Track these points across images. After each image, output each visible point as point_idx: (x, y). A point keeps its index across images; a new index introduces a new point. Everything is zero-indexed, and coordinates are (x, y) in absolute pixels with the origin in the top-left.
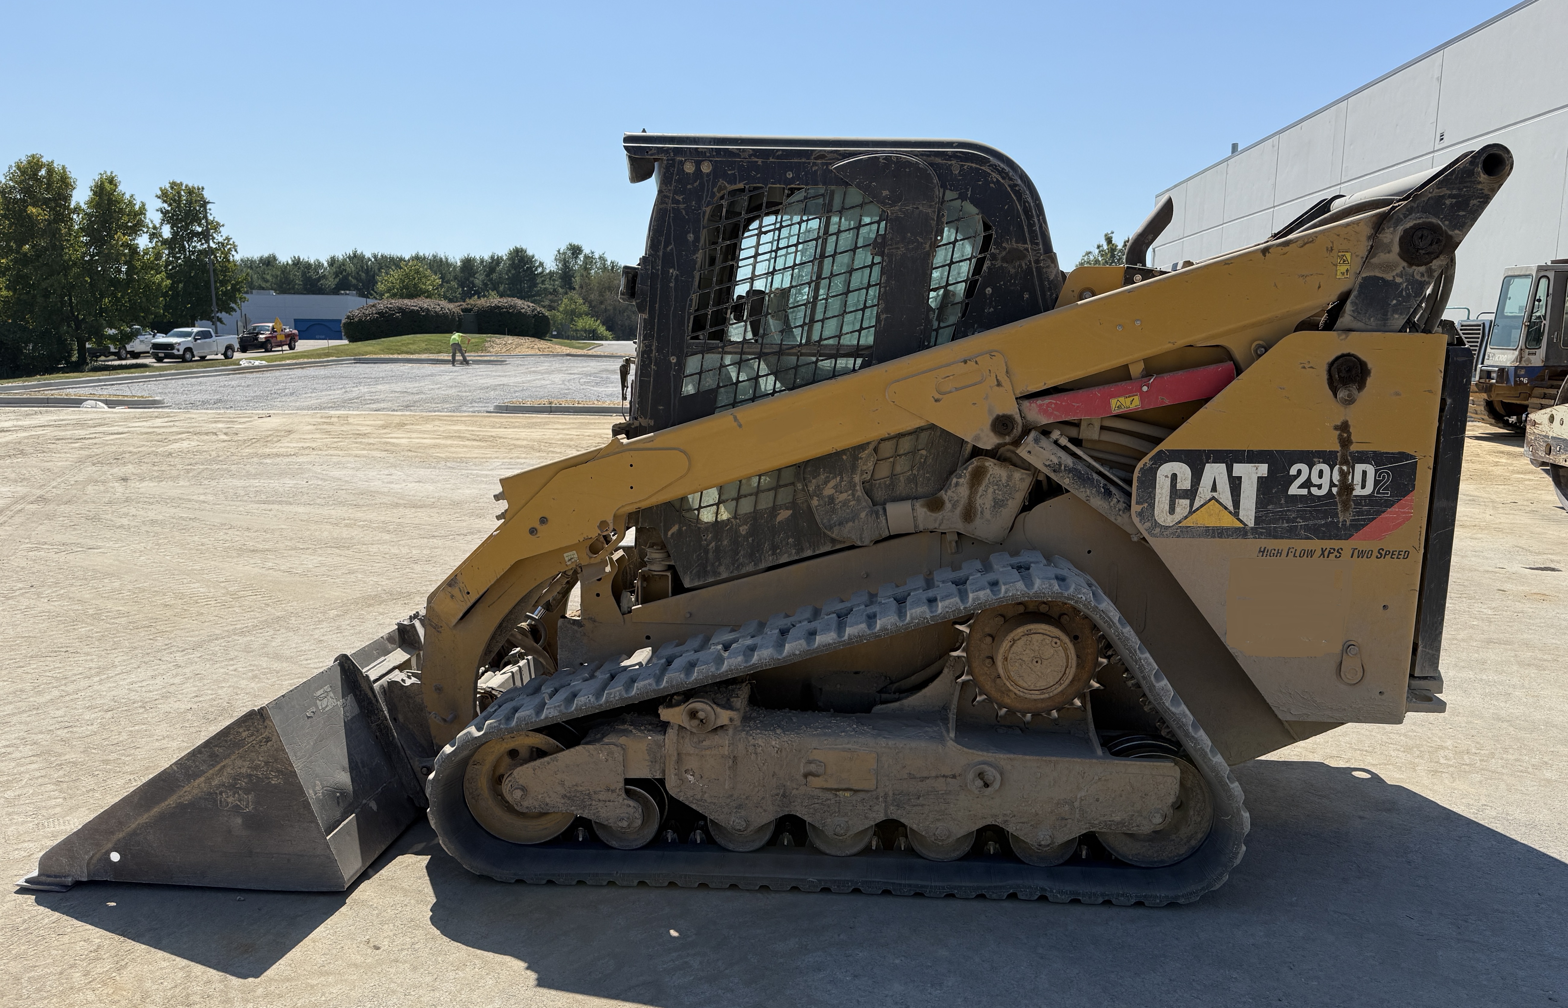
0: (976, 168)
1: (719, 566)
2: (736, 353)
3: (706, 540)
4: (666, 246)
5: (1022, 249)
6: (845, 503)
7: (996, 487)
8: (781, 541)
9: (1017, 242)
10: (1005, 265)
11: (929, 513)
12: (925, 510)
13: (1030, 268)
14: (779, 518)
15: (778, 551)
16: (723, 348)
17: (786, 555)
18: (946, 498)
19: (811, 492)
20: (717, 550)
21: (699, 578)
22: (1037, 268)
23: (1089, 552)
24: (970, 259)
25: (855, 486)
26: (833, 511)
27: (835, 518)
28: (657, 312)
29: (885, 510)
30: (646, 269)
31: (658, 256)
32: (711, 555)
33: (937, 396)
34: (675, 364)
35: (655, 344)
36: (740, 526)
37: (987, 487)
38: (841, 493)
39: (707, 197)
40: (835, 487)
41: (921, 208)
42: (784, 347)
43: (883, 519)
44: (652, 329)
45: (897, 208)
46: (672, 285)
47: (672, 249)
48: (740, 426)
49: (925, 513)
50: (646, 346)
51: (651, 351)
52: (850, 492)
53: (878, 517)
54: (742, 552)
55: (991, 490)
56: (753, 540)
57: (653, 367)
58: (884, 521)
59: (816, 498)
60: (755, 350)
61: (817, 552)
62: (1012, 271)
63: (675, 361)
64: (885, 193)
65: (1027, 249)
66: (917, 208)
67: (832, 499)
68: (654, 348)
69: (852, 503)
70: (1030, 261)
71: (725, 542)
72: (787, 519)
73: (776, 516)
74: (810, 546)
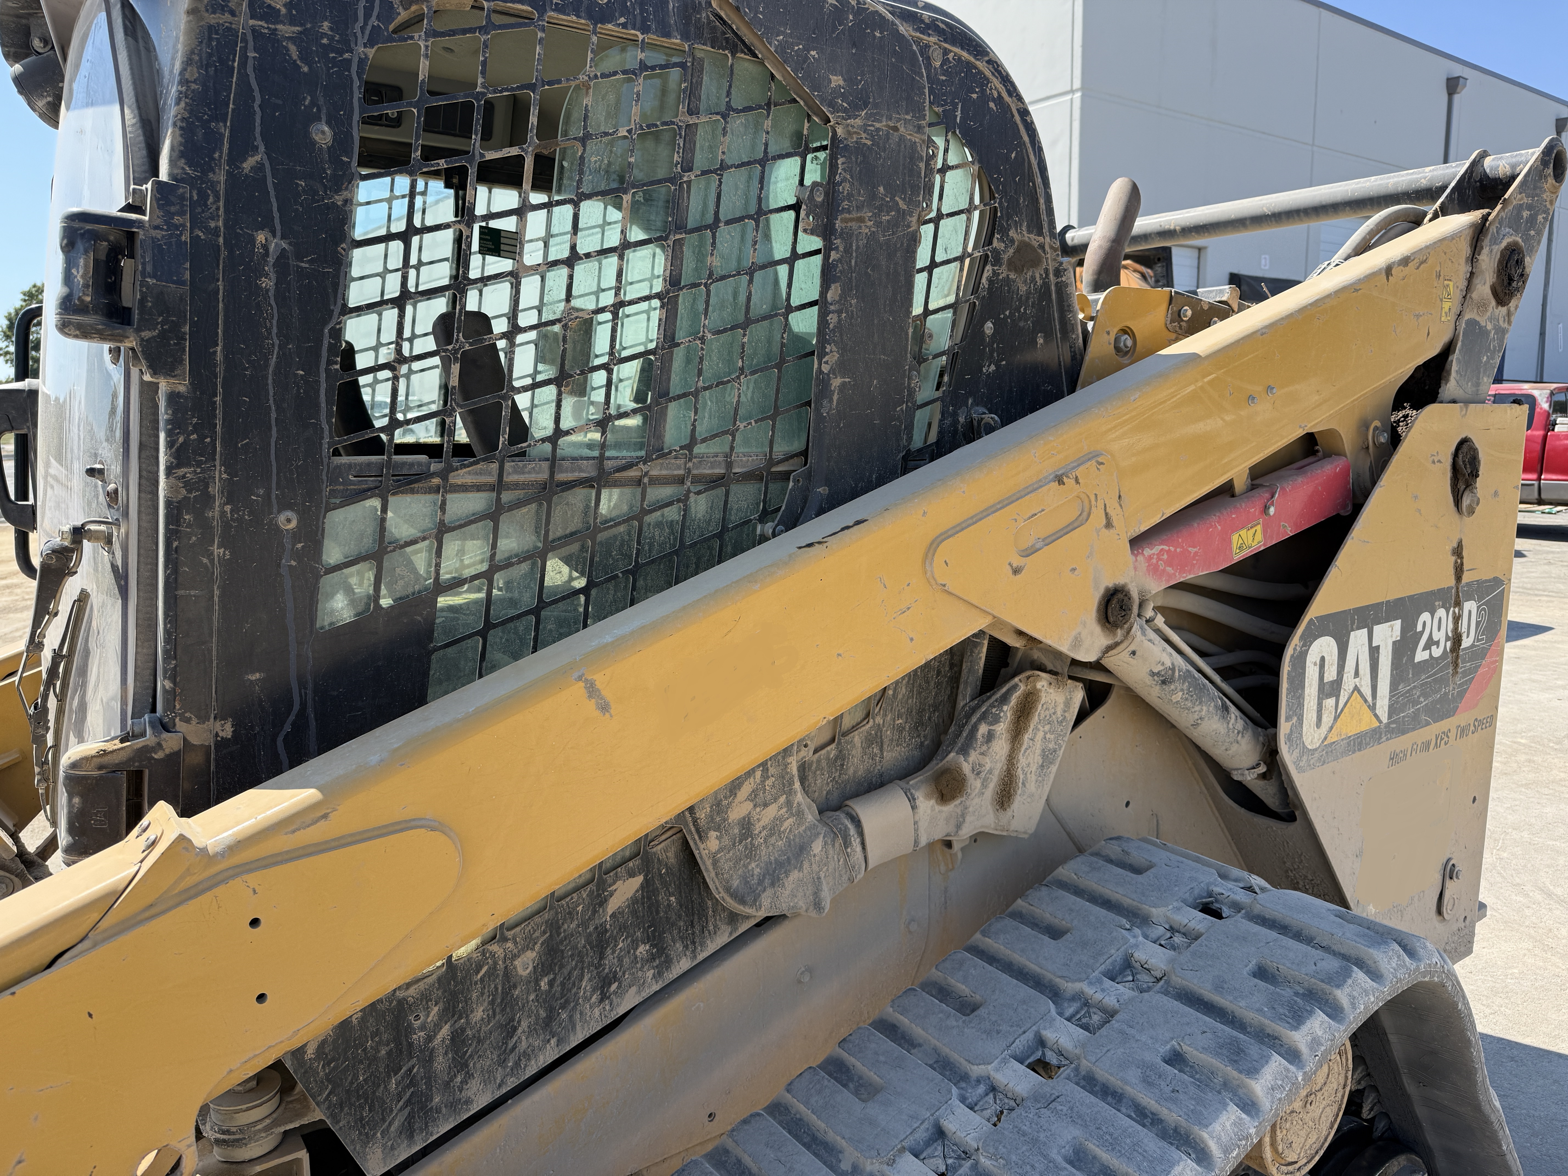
0: (968, 63)
1: (464, 1082)
2: (478, 488)
3: (423, 1028)
4: (237, 156)
5: (1036, 244)
6: (773, 829)
7: (1047, 728)
8: (620, 959)
9: (1029, 232)
10: (1012, 276)
11: (938, 808)
12: (932, 802)
13: (1046, 285)
14: (614, 904)
15: (614, 987)
16: (444, 475)
17: (634, 989)
18: (966, 768)
19: (702, 823)
20: (457, 1039)
21: (411, 1137)
22: (1057, 284)
23: (1128, 804)
24: (960, 259)
25: (791, 783)
26: (751, 853)
27: (755, 868)
28: (220, 370)
29: (857, 822)
30: (171, 226)
31: (213, 185)
32: (441, 1063)
33: (1017, 562)
34: (296, 536)
35: (219, 474)
36: (515, 957)
37: (1036, 729)
38: (766, 805)
39: (367, 16)
40: (753, 796)
41: (902, 129)
42: (609, 465)
43: (856, 842)
44: (206, 425)
45: (858, 122)
46: (268, 283)
47: (259, 168)
48: (604, 708)
49: (933, 809)
50: (188, 485)
51: (207, 499)
52: (783, 799)
53: (847, 843)
54: (524, 1024)
55: (1040, 735)
56: (551, 983)
57: (217, 551)
58: (859, 849)
59: (713, 834)
60: (532, 477)
61: (701, 956)
62: (1023, 289)
63: (293, 524)
64: (836, 81)
65: (1042, 246)
66: (896, 129)
67: (746, 824)
68: (215, 489)
69: (786, 824)
70: (1047, 271)
71: (478, 1014)
72: (634, 901)
73: (603, 902)
74: (686, 947)
